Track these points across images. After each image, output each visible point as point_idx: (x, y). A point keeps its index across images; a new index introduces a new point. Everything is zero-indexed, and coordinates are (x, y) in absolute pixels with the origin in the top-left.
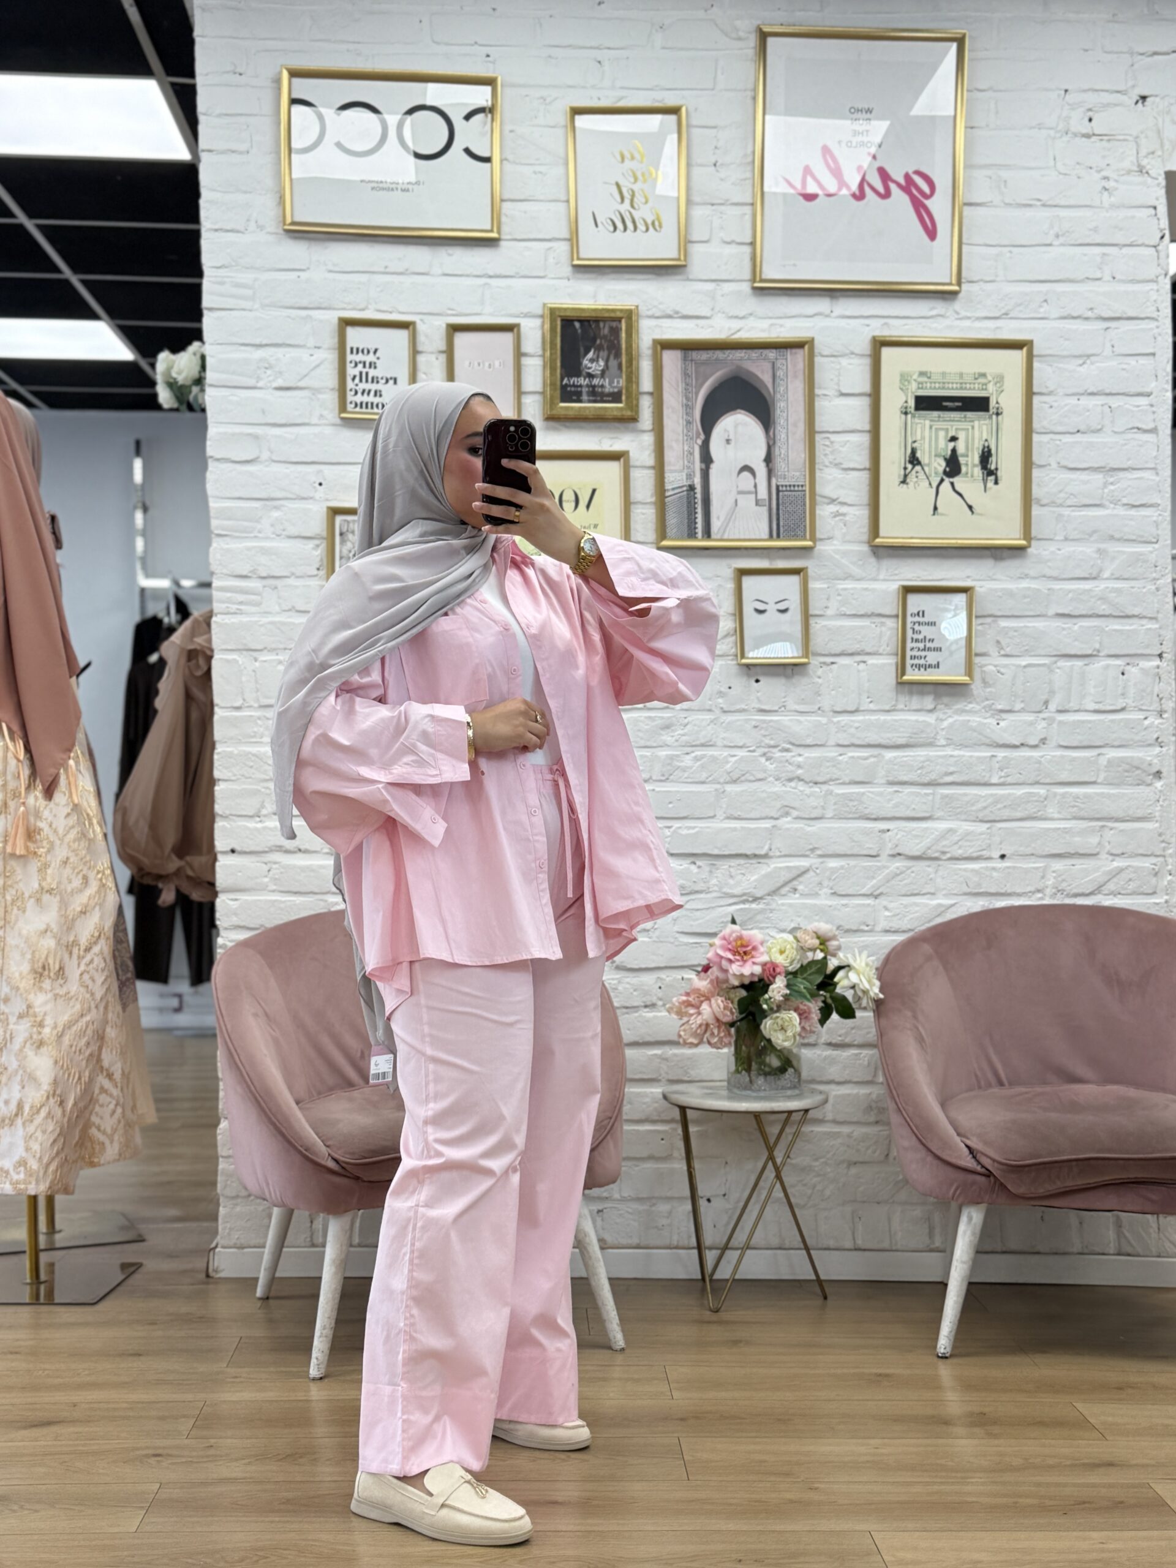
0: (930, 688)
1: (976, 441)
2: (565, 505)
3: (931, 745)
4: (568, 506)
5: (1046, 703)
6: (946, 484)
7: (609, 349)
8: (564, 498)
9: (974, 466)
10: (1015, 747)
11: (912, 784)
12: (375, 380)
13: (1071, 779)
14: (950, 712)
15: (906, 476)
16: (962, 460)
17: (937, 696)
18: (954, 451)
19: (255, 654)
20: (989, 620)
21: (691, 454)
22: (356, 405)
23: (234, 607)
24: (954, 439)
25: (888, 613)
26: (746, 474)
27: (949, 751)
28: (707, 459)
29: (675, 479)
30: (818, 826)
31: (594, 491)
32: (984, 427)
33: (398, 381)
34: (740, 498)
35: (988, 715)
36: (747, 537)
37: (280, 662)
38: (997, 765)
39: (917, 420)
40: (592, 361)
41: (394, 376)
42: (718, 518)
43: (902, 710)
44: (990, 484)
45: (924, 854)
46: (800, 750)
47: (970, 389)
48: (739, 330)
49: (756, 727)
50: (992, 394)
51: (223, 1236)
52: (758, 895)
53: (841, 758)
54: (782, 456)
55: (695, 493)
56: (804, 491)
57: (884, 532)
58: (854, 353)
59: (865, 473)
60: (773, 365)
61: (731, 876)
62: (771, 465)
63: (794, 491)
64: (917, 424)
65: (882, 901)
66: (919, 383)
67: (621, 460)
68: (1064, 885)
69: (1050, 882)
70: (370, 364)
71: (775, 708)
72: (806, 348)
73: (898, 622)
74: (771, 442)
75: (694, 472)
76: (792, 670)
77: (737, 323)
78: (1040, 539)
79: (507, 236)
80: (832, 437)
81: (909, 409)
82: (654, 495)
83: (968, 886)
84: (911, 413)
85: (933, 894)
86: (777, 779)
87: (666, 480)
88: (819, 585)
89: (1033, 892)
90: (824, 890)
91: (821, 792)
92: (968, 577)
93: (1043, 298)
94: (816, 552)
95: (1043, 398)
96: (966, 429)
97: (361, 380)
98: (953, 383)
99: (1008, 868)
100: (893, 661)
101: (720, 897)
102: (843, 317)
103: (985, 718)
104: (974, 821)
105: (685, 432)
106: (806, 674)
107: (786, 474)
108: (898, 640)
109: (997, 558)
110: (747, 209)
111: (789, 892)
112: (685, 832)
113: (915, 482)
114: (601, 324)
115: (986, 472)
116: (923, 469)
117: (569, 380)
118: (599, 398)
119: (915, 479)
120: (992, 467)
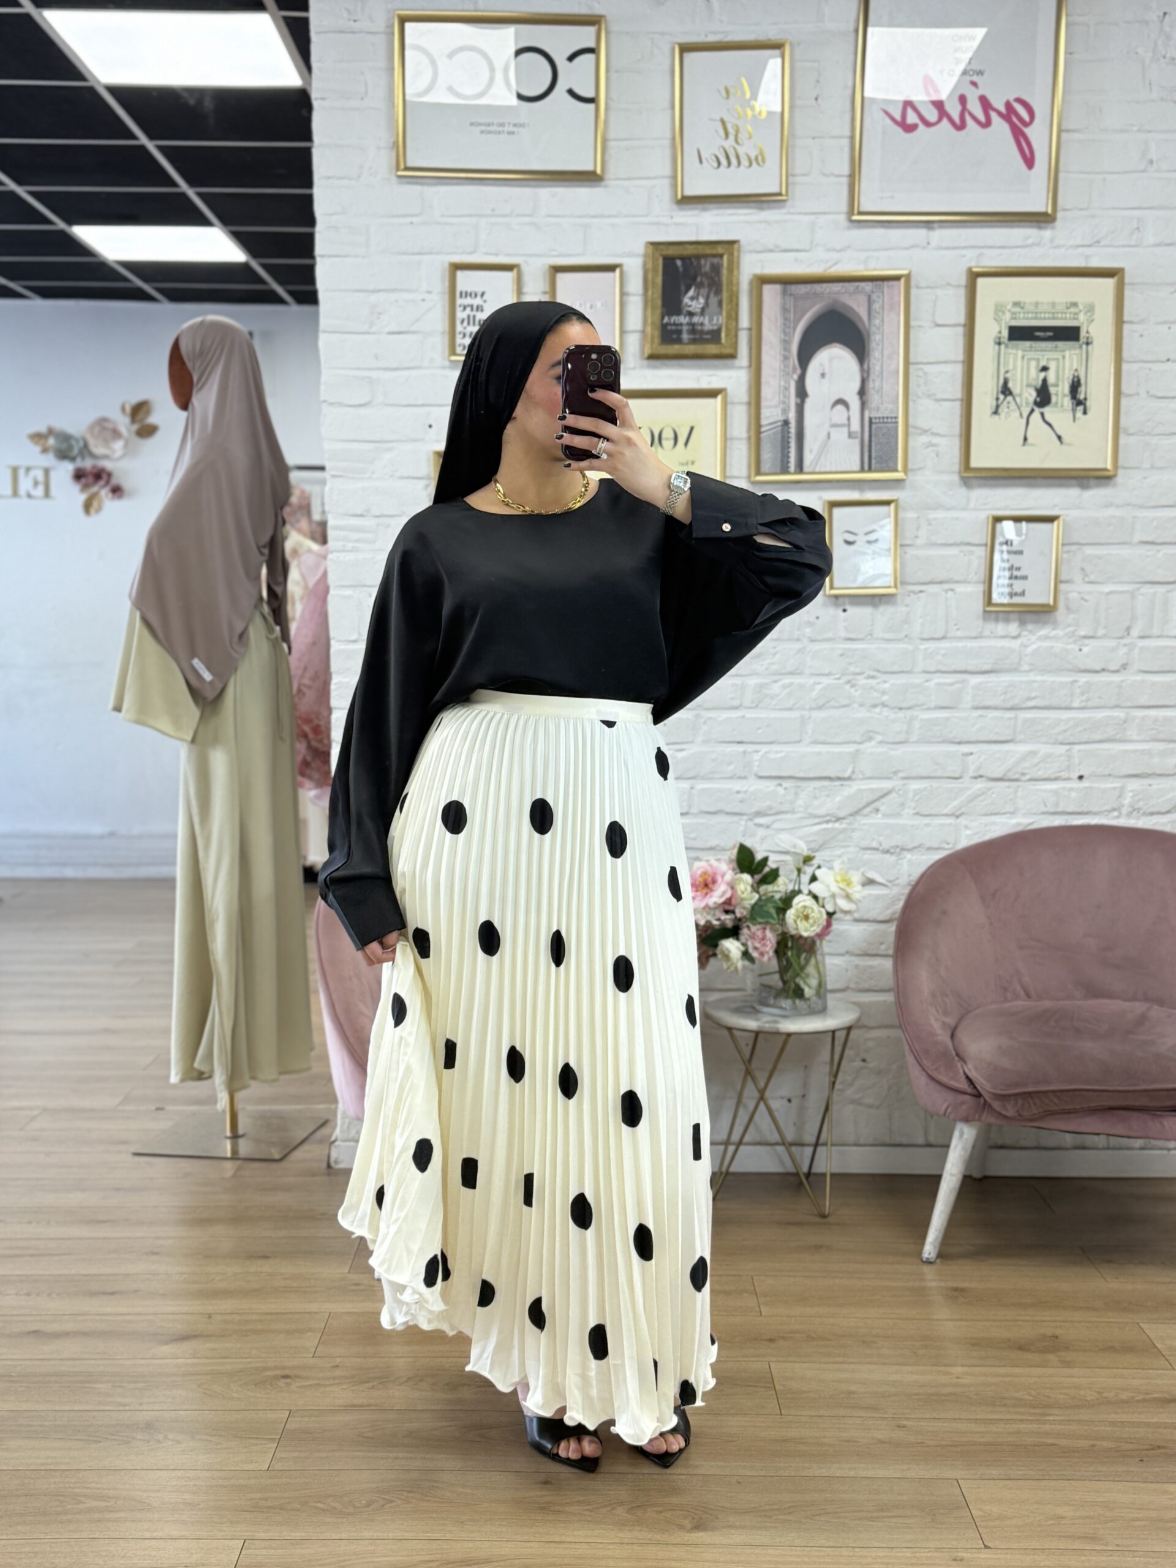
0: (1016, 616)
1: (1067, 372)
2: (664, 442)
3: (1014, 670)
4: (668, 443)
5: (1128, 629)
6: (1036, 415)
7: (710, 286)
8: (664, 436)
10: (1097, 672)
11: (996, 708)
13: (1153, 703)
14: (1034, 638)
15: (998, 407)
16: (1052, 390)
17: (1023, 623)
18: (1045, 381)
20: (1074, 548)
21: (787, 389)
23: (350, 545)
24: (1045, 369)
25: (977, 539)
26: (840, 407)
27: (1032, 677)
28: (802, 393)
29: (771, 414)
30: (901, 751)
31: (692, 429)
32: (1075, 357)
34: (833, 431)
35: (1071, 640)
36: (839, 469)
38: (1078, 691)
39: (1010, 351)
40: (692, 299)
42: (811, 451)
43: (988, 637)
44: (1079, 414)
45: (1005, 775)
46: (886, 677)
47: (1062, 319)
48: (836, 264)
49: (841, 655)
50: (1083, 323)
51: (342, 1131)
52: (841, 815)
53: (927, 684)
54: (876, 388)
55: (789, 428)
56: (897, 423)
57: (974, 463)
58: (949, 284)
59: (958, 404)
60: (869, 298)
61: (815, 798)
62: (864, 398)
63: (887, 423)
64: (1010, 354)
65: (963, 821)
66: (1014, 313)
67: (719, 397)
68: (1141, 804)
69: (1127, 801)
70: (478, 307)
71: (861, 636)
72: (903, 280)
73: (986, 550)
74: (865, 375)
75: (789, 407)
76: (880, 600)
77: (835, 256)
78: (1125, 468)
79: (610, 174)
80: (927, 368)
81: (1002, 340)
82: (749, 430)
83: (1045, 805)
84: (1004, 343)
85: (1012, 813)
86: (861, 705)
87: (762, 416)
88: (911, 515)
89: (1110, 811)
90: (907, 811)
91: (905, 717)
92: (1055, 506)
93: (1135, 226)
94: (908, 483)
95: (1134, 327)
96: (1058, 359)
97: (469, 323)
98: (1045, 313)
99: (1086, 788)
100: (980, 588)
101: (805, 818)
102: (940, 248)
103: (1068, 644)
104: (1054, 744)
105: (782, 367)
106: (894, 603)
107: (880, 406)
108: (985, 568)
109: (1084, 487)
110: (846, 142)
111: (871, 812)
112: (772, 756)
113: (1008, 413)
114: (703, 262)
115: (1075, 402)
116: (1014, 399)
117: (669, 319)
118: (699, 336)
119: (1006, 410)
120: (1082, 397)
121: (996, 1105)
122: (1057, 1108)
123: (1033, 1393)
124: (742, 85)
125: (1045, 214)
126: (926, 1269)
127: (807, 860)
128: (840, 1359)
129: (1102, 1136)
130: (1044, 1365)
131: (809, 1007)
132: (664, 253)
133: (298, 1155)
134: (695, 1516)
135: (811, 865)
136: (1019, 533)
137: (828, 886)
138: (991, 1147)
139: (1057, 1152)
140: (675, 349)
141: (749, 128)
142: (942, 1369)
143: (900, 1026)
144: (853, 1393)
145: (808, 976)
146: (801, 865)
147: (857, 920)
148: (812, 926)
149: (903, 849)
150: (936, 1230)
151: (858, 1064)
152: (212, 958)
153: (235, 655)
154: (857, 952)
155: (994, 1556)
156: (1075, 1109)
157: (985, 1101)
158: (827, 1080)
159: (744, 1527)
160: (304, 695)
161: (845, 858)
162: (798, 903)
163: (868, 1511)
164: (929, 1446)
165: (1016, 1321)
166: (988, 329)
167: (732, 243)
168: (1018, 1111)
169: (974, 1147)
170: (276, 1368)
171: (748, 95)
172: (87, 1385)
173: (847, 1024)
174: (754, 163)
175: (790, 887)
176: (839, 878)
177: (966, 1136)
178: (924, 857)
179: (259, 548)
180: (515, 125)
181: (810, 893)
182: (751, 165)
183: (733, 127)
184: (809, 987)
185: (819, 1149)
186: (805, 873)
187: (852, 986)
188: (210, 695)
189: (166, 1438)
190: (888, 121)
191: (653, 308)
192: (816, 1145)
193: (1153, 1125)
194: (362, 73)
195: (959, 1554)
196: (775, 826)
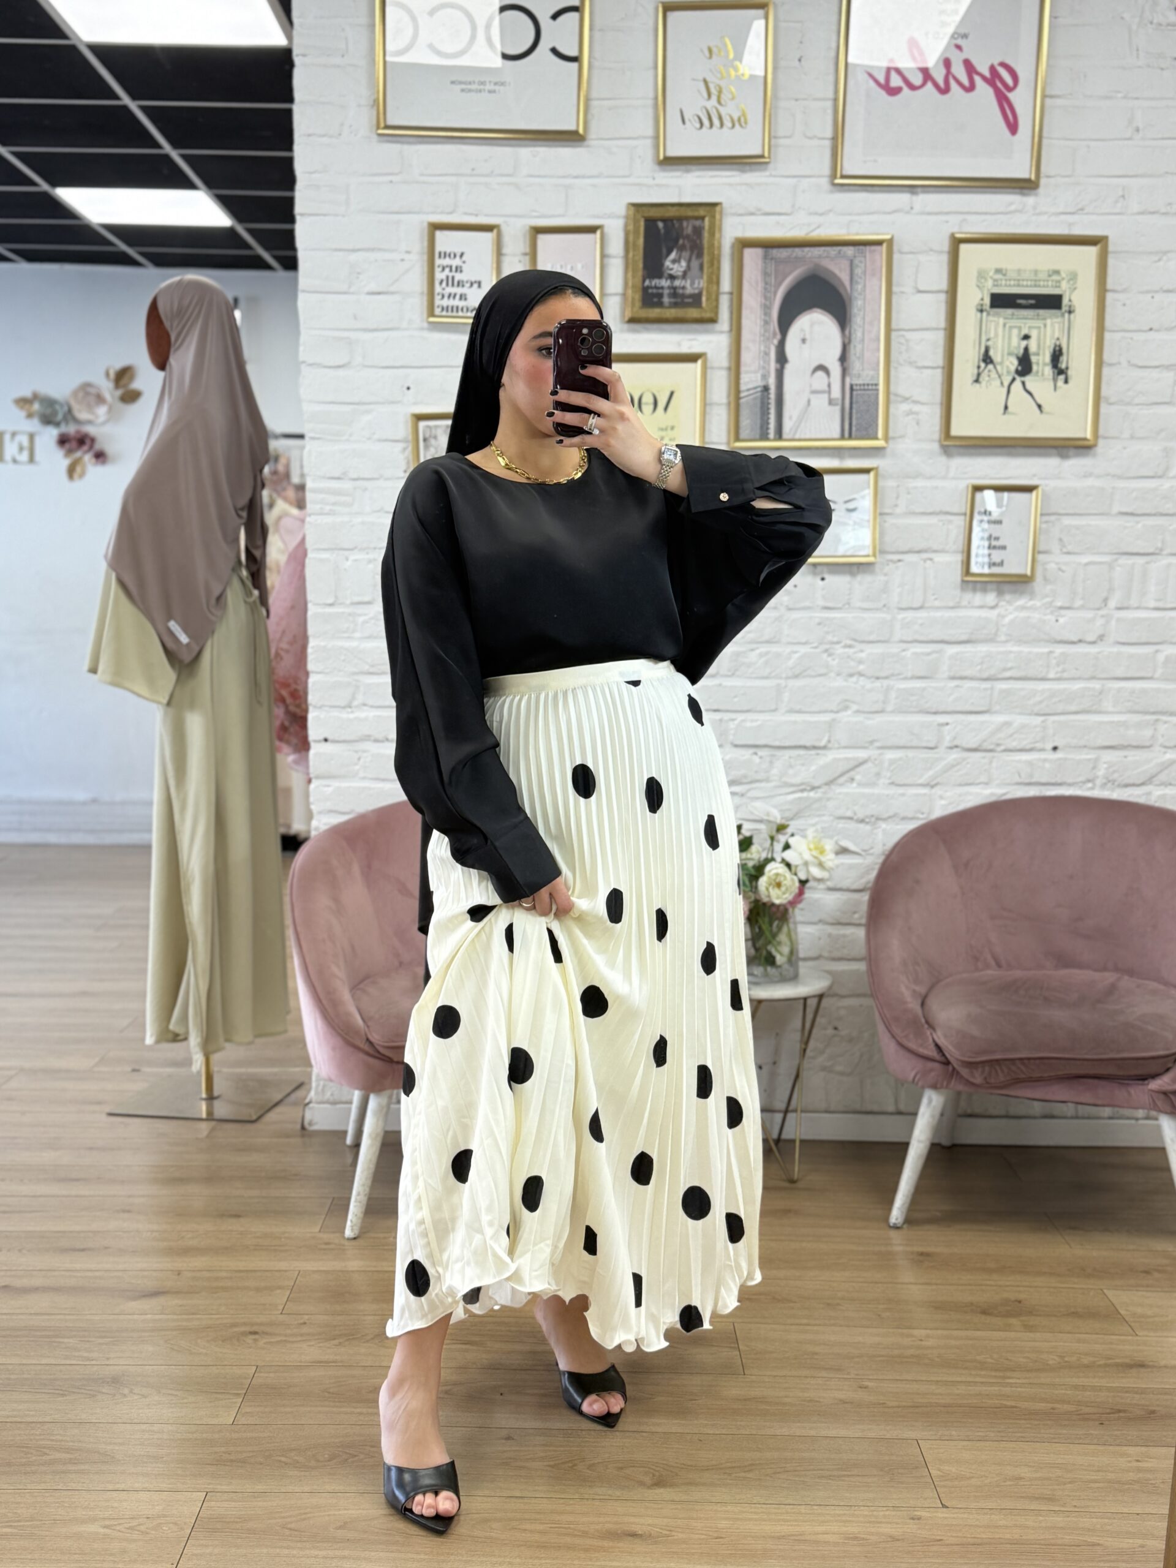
0: (994, 586)
2: (644, 407)
3: (990, 640)
4: (648, 408)
5: (1106, 601)
6: (1017, 386)
7: (692, 249)
8: (644, 400)
9: (1045, 364)
10: (1073, 643)
11: (972, 679)
12: (460, 284)
13: (1129, 675)
14: (1011, 608)
15: (979, 375)
16: (1033, 359)
17: (1000, 593)
18: (1026, 349)
19: (346, 553)
20: (1053, 518)
21: (767, 354)
22: (443, 309)
23: (327, 508)
24: (1026, 337)
25: (955, 510)
26: (820, 374)
27: (1009, 647)
28: (782, 359)
29: (751, 380)
30: (879, 719)
31: (672, 394)
32: (1057, 326)
33: (483, 285)
34: (813, 397)
35: (1048, 611)
36: (819, 436)
37: (370, 561)
38: (1054, 662)
39: (991, 318)
40: (674, 261)
41: (478, 279)
42: (791, 418)
43: (965, 607)
44: (1060, 382)
45: (980, 746)
46: (863, 646)
47: (1044, 286)
48: (819, 227)
49: (819, 624)
50: (1065, 291)
51: (317, 1093)
52: (816, 784)
53: (904, 654)
54: (858, 355)
55: (769, 394)
56: (877, 390)
57: (955, 431)
58: (931, 250)
59: (939, 372)
60: (851, 262)
61: (791, 766)
62: (845, 364)
63: (868, 390)
64: (991, 321)
65: (938, 791)
66: (995, 280)
67: (700, 362)
68: (1116, 776)
69: (1101, 772)
70: (457, 268)
71: (840, 605)
72: (885, 245)
73: (965, 520)
74: (847, 341)
75: (769, 372)
76: (858, 568)
77: (817, 219)
78: (1105, 438)
79: (592, 135)
80: (908, 335)
81: (984, 307)
82: (729, 396)
83: (1020, 776)
84: (986, 310)
85: (987, 784)
86: (838, 674)
87: (742, 381)
88: (890, 483)
89: (1084, 782)
90: (882, 781)
91: (882, 687)
92: (1034, 475)
93: (1121, 193)
94: (888, 451)
95: (1116, 296)
96: (1039, 328)
97: (447, 284)
98: (1027, 280)
99: (1060, 759)
100: (959, 558)
101: (779, 787)
102: (923, 213)
103: (1045, 615)
104: (1030, 714)
105: (762, 331)
106: (872, 572)
107: (861, 373)
108: (964, 538)
109: (1064, 457)
110: (829, 104)
111: (846, 781)
112: (748, 724)
113: (988, 381)
114: (685, 224)
115: (1056, 371)
116: (995, 367)
117: (650, 282)
118: (680, 299)
119: (987, 378)
120: (1063, 366)
121: (964, 1072)
122: (1024, 1076)
123: (995, 1356)
124: (725, 45)
125: (1028, 181)
126: (893, 1234)
127: (781, 828)
128: (805, 1321)
129: (1070, 1105)
130: (1007, 1328)
131: (781, 974)
132: (646, 215)
133: (272, 1116)
134: (657, 1474)
135: (785, 834)
136: (999, 505)
137: (800, 854)
138: (960, 1116)
139: (1024, 1121)
140: (655, 312)
141: (733, 89)
142: (905, 1331)
143: (872, 996)
144: (816, 1354)
145: (779, 943)
146: (774, 833)
147: (830, 889)
148: (784, 893)
149: (878, 819)
150: (904, 1196)
151: (830, 1031)
152: (187, 921)
153: (213, 618)
154: (831, 920)
155: (952, 1516)
156: (1041, 1077)
157: (954, 1069)
158: (798, 1047)
159: (704, 1484)
160: (282, 659)
161: (819, 827)
162: (770, 871)
163: (828, 1470)
164: (889, 1407)
165: (981, 1285)
166: (971, 296)
167: (714, 205)
168: (985, 1079)
169: (942, 1115)
170: (245, 1324)
171: (731, 56)
172: (53, 1339)
173: (818, 992)
174: (737, 125)
175: (764, 855)
176: (812, 846)
177: (934, 1103)
178: (899, 827)
179: (236, 511)
180: (496, 84)
181: (783, 861)
182: (733, 126)
183: (715, 88)
184: (781, 954)
185: (790, 1116)
186: (778, 841)
187: (826, 954)
188: (187, 658)
189: (131, 1391)
190: (872, 83)
191: (634, 271)
192: (786, 1112)
193: (1120, 1093)
194: (343, 30)
195: (916, 1513)
196: (750, 794)
